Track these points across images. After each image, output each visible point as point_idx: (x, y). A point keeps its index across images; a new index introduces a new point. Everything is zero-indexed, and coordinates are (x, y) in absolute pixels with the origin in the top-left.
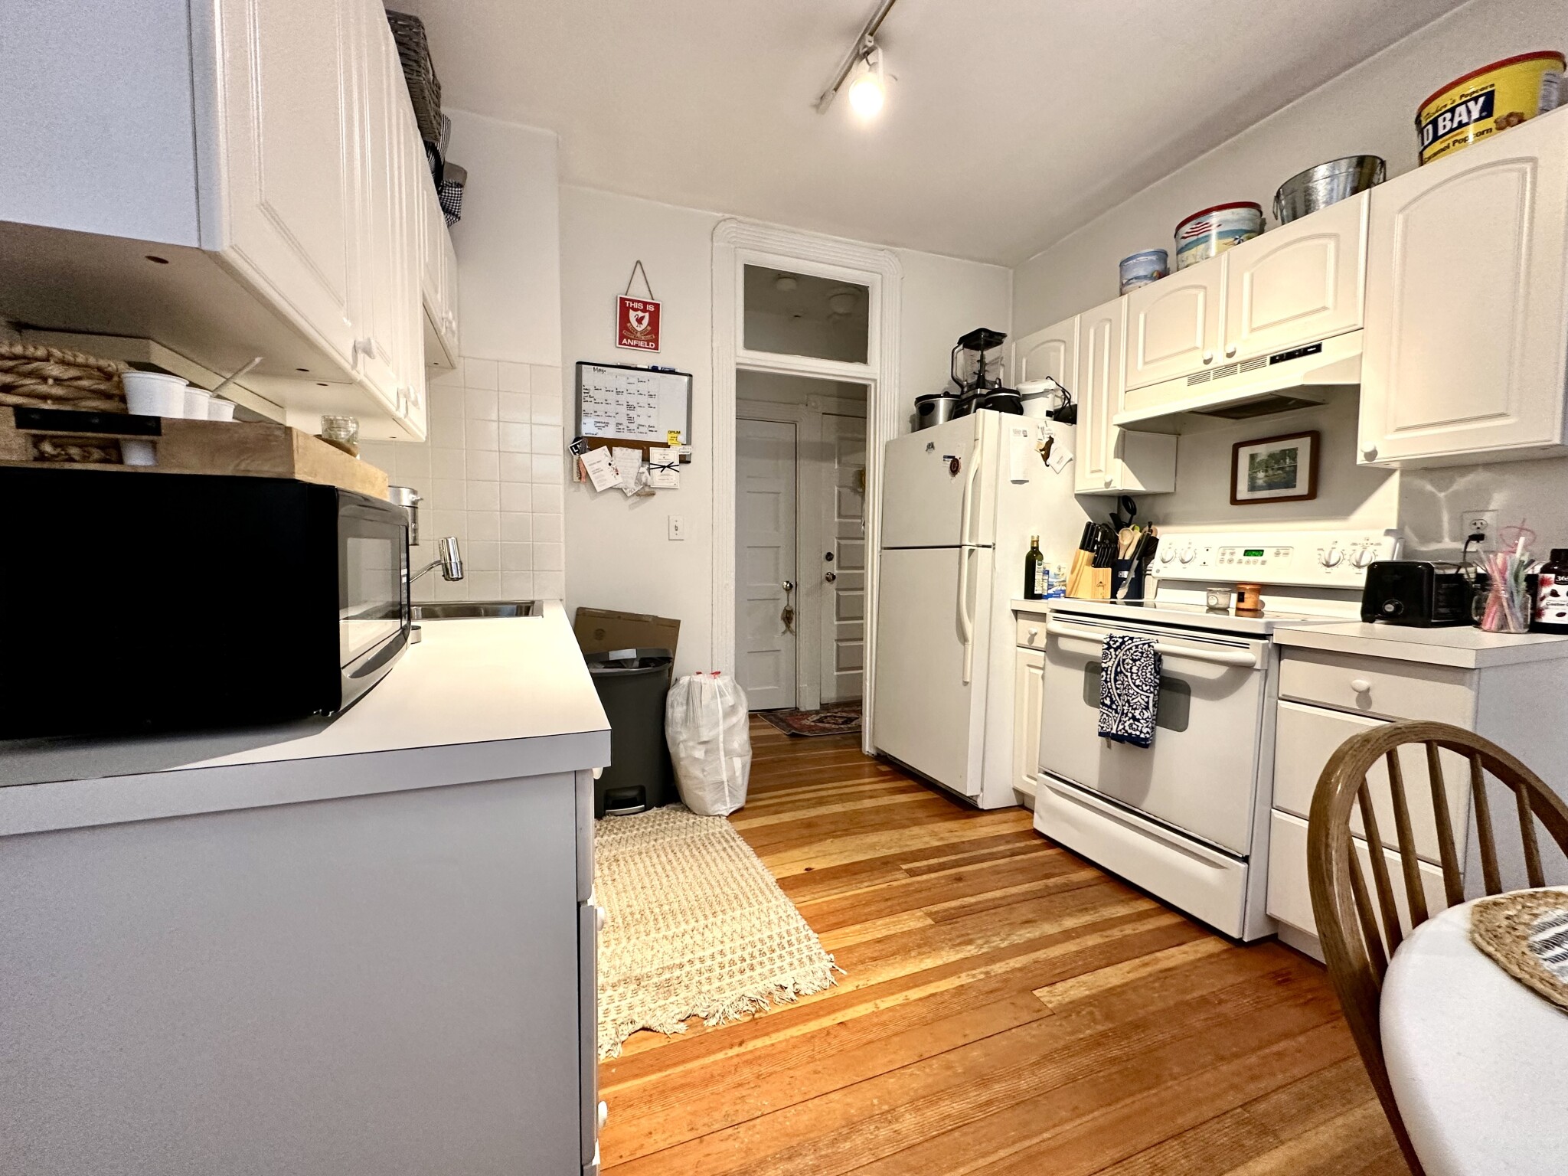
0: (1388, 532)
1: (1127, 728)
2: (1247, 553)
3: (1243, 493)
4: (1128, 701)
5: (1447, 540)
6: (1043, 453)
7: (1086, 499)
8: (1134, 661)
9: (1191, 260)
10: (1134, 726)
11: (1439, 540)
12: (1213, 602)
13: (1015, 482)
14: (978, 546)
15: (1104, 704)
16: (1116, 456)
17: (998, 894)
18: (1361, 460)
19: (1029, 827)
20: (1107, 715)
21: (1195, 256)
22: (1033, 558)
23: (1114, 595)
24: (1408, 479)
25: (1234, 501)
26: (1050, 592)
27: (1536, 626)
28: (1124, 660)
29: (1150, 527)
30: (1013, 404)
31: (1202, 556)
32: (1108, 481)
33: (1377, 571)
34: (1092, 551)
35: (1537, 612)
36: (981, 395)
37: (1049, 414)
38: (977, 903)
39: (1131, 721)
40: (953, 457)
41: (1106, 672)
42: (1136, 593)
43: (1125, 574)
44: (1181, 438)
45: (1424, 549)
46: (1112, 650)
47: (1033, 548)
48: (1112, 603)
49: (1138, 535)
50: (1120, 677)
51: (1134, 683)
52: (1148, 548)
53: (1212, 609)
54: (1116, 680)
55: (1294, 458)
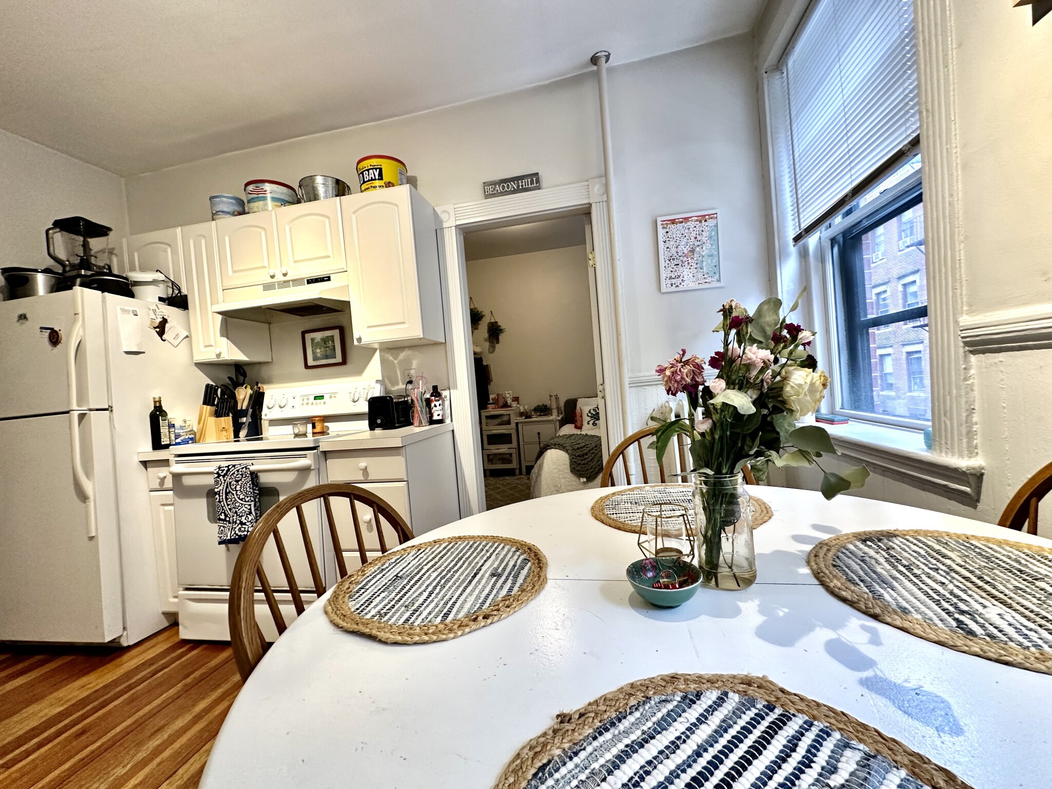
0: (377, 381)
1: (237, 532)
2: (316, 398)
3: (311, 362)
4: (236, 512)
5: (400, 384)
6: (158, 330)
7: (203, 366)
8: (237, 481)
9: (255, 209)
10: (243, 529)
11: (398, 384)
12: (296, 431)
13: (128, 353)
14: (91, 410)
15: (220, 519)
16: (222, 335)
17: (129, 722)
18: (356, 343)
19: (175, 640)
20: (224, 527)
21: (258, 207)
22: (157, 415)
23: (236, 435)
24: (383, 354)
25: (307, 367)
26: (178, 441)
27: (432, 422)
28: (230, 483)
29: (257, 385)
30: (125, 288)
31: (291, 402)
32: (218, 353)
33: (373, 402)
34: (213, 405)
35: (431, 415)
36: (85, 276)
37: (161, 299)
38: (100, 747)
39: (240, 526)
40: (52, 329)
41: (219, 494)
42: (255, 431)
43: (244, 420)
44: (271, 326)
45: (393, 389)
46: (221, 477)
47: (155, 407)
48: (235, 441)
49: (249, 391)
50: (229, 496)
51: (239, 498)
52: (257, 400)
53: (297, 435)
54: (227, 499)
55: (333, 341)
